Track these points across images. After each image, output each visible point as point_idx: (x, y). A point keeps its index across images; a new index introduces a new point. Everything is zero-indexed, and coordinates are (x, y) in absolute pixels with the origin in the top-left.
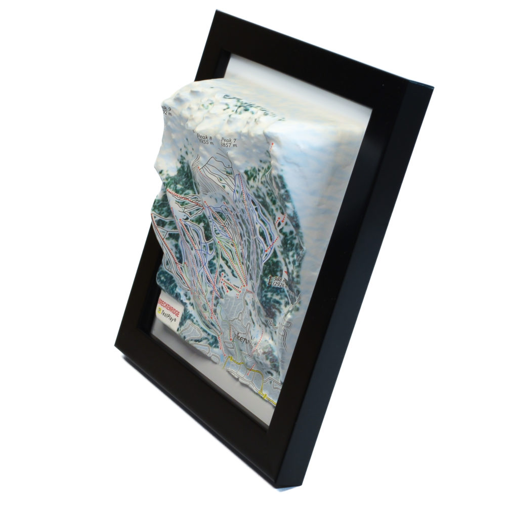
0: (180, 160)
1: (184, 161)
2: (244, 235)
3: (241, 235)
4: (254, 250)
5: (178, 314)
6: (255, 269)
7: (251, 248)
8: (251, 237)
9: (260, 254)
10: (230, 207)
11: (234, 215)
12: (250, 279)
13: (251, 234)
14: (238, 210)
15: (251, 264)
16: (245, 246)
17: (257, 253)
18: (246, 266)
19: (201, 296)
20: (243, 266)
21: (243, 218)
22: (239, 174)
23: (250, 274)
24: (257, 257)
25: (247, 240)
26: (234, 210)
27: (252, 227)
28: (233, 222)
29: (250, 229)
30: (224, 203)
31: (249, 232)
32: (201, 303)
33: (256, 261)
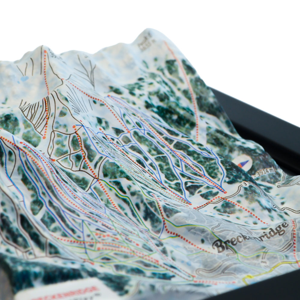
2: (146, 159)
3: (139, 162)
4: (181, 156)
5: (94, 288)
6: (199, 171)
7: (172, 161)
8: (164, 150)
9: (200, 148)
10: (110, 132)
11: (117, 142)
12: (192, 194)
13: (163, 147)
14: (130, 127)
15: (183, 176)
16: (155, 169)
17: (191, 154)
18: (172, 188)
19: (131, 237)
20: (167, 191)
21: (141, 134)
22: (108, 96)
23: (187, 188)
24: (194, 157)
25: (154, 161)
26: (118, 135)
27: (161, 137)
28: (119, 152)
29: (158, 142)
30: (100, 129)
31: (156, 147)
32: (137, 245)
33: (195, 162)
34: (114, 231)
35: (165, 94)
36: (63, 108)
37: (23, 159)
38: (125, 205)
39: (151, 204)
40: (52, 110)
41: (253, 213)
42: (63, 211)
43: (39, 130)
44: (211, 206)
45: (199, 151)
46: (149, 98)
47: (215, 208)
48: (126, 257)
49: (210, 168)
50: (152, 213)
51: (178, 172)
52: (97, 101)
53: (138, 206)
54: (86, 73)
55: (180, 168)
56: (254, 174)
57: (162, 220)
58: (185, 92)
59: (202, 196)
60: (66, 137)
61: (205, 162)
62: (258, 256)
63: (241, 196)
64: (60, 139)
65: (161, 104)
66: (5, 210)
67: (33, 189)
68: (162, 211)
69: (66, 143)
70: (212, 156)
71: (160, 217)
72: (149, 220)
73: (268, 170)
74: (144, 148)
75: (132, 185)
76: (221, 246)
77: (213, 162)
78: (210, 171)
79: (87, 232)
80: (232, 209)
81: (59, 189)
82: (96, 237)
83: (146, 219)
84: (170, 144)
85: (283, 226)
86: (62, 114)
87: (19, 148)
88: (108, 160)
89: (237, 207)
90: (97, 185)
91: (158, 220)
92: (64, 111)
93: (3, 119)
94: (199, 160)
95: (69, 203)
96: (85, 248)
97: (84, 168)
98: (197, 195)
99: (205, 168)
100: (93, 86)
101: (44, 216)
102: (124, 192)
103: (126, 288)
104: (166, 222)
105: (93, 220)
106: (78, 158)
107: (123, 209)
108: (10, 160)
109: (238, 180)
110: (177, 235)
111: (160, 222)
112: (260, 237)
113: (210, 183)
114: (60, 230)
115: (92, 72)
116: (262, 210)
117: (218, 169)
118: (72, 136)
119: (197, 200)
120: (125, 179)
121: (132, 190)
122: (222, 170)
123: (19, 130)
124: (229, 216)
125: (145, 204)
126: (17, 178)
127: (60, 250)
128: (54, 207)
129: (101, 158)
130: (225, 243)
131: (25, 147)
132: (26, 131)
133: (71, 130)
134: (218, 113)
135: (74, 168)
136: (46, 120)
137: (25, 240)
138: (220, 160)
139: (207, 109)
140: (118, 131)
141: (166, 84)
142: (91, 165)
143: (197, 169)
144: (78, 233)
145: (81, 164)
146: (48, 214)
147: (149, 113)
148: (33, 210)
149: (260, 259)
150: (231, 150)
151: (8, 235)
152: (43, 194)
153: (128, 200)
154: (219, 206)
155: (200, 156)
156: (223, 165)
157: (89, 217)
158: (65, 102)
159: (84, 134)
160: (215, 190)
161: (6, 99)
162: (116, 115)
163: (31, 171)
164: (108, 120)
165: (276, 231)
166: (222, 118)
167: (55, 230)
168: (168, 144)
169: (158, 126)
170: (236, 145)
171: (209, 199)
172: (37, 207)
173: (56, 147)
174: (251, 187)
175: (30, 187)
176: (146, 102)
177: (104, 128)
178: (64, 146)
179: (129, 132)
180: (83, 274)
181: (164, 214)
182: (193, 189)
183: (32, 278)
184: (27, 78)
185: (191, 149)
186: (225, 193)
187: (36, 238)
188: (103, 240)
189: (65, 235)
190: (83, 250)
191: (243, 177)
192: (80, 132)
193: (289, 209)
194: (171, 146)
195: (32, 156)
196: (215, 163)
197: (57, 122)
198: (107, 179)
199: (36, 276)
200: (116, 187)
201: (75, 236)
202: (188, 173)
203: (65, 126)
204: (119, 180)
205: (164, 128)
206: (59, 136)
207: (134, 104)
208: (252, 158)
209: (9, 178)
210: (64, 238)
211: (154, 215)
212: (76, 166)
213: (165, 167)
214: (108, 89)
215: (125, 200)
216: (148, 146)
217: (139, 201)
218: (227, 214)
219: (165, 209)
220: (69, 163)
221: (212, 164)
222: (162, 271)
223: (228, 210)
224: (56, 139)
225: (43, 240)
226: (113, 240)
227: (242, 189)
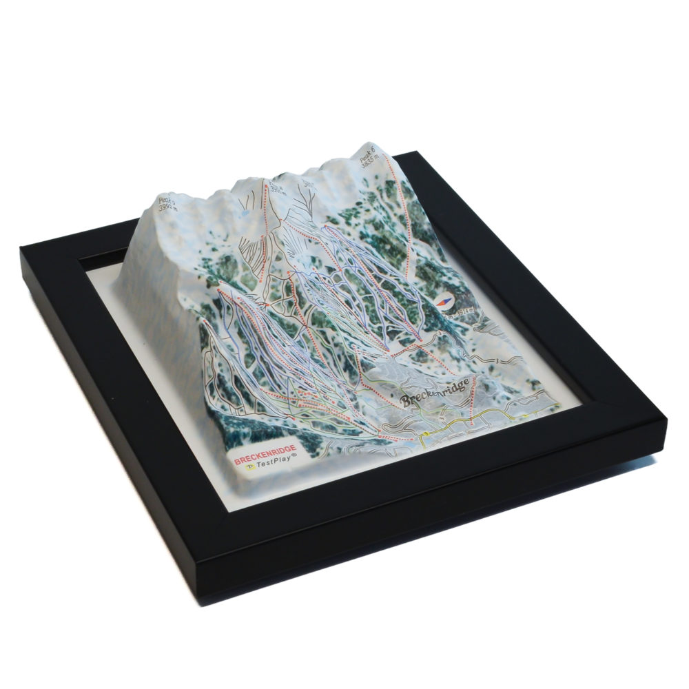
0: (202, 265)
1: (210, 263)
2: (354, 299)
3: (347, 302)
4: (387, 297)
5: (292, 448)
6: (401, 315)
7: (378, 301)
8: (372, 289)
9: (405, 289)
10: (323, 271)
11: (329, 282)
12: (392, 339)
13: (371, 285)
14: (342, 265)
15: (386, 319)
16: (361, 311)
17: (396, 295)
18: (374, 332)
19: (329, 394)
20: (369, 336)
21: (351, 272)
22: (325, 226)
23: (388, 333)
24: (398, 298)
25: (362, 301)
26: (330, 274)
27: (371, 274)
28: (329, 293)
29: (367, 280)
30: (314, 269)
31: (365, 286)
32: (333, 402)
33: (399, 305)
34: (314, 389)
35: (381, 222)
36: (279, 252)
37: (240, 315)
38: (328, 354)
39: (351, 357)
40: (269, 255)
41: (443, 364)
42: (272, 367)
43: (256, 273)
44: (407, 353)
45: (404, 292)
46: (365, 227)
47: (410, 355)
48: (322, 414)
49: (411, 312)
50: (351, 366)
51: (382, 314)
52: (312, 240)
53: (339, 356)
54: (304, 202)
55: (384, 311)
56: (455, 313)
57: (359, 374)
58: (401, 218)
59: (400, 342)
60: (280, 283)
61: (408, 305)
62: (437, 413)
63: (435, 345)
64: (274, 283)
65: (376, 233)
66: (222, 371)
67: (247, 343)
68: (360, 365)
69: (280, 288)
70: (415, 299)
71: (358, 371)
72: (348, 371)
73: (468, 310)
74: (353, 287)
75: (336, 336)
76: (407, 401)
77: (415, 305)
78: (411, 315)
79: (291, 389)
80: (425, 358)
81: (270, 345)
82: (299, 394)
83: (345, 371)
84: (379, 282)
85: (465, 383)
86: (278, 259)
87: (236, 304)
88: (317, 309)
89: (429, 357)
90: (306, 332)
91: (355, 373)
92: (280, 256)
93: (224, 260)
94: (402, 302)
95: (278, 359)
96: (288, 404)
97: (295, 314)
98: (396, 341)
99: (407, 312)
100: (311, 216)
101: (256, 369)
102: (329, 343)
103: (318, 450)
104: (362, 375)
105: (297, 377)
106: (290, 304)
107: (326, 358)
108: (228, 313)
109: (435, 328)
110: (371, 389)
111: (357, 375)
112: (443, 392)
113: (408, 329)
114: (269, 384)
115: (311, 201)
116: (451, 361)
117: (418, 314)
118: (286, 281)
119: (395, 346)
120: (330, 330)
121: (336, 341)
122: (422, 315)
123: (238, 273)
124: (421, 366)
125: (345, 356)
126: (234, 331)
127: (267, 408)
128: (265, 362)
129: (311, 306)
130: (411, 398)
131: (241, 303)
132: (244, 274)
133: (285, 276)
134: (431, 241)
135: (286, 314)
136: (263, 263)
137: (237, 398)
138: (422, 303)
139: (421, 236)
140: (330, 270)
141: (383, 209)
142: (302, 312)
143: (400, 313)
144: (284, 390)
145: (293, 309)
146: (259, 368)
147: (362, 244)
148: (246, 363)
149: (439, 416)
150: (437, 285)
151: (224, 393)
152: (256, 348)
153: (331, 350)
154: (414, 353)
155: (404, 298)
156: (424, 311)
157: (294, 374)
158: (281, 246)
159: (297, 280)
160: (412, 337)
161: (227, 236)
162: (330, 253)
163: (246, 326)
164: (322, 259)
165: (458, 387)
166: (434, 246)
167: (264, 384)
168: (376, 282)
169: (369, 262)
170: (441, 281)
171: (405, 346)
172: (250, 361)
173: (271, 291)
174: (444, 336)
175: (245, 341)
176: (361, 233)
177: (317, 267)
178: (278, 291)
179: (340, 270)
180: (284, 432)
181: (360, 368)
182: (393, 334)
183: (241, 438)
184: (248, 212)
185: (397, 290)
186: (421, 341)
187: (247, 396)
188: (304, 397)
189: (272, 390)
190: (287, 406)
191: (440, 325)
192: (293, 279)
193: (478, 357)
194: (379, 285)
195: (248, 313)
196: (417, 308)
197: (273, 267)
198: (315, 328)
199: (245, 436)
200: (321, 336)
201: (281, 392)
202: (390, 316)
203: (280, 271)
204: (325, 329)
205: (375, 264)
206: (274, 280)
207: (349, 234)
208: (455, 297)
209: (227, 330)
210: (271, 393)
211: (352, 368)
212: (288, 312)
213: (371, 309)
214: (325, 219)
215: (328, 350)
216: (357, 284)
217: (340, 353)
218: (419, 363)
219: (363, 364)
220: (282, 308)
221: (414, 308)
222: (352, 427)
223: (421, 359)
224: (272, 283)
225: (252, 399)
226: (313, 398)
227: (437, 338)
